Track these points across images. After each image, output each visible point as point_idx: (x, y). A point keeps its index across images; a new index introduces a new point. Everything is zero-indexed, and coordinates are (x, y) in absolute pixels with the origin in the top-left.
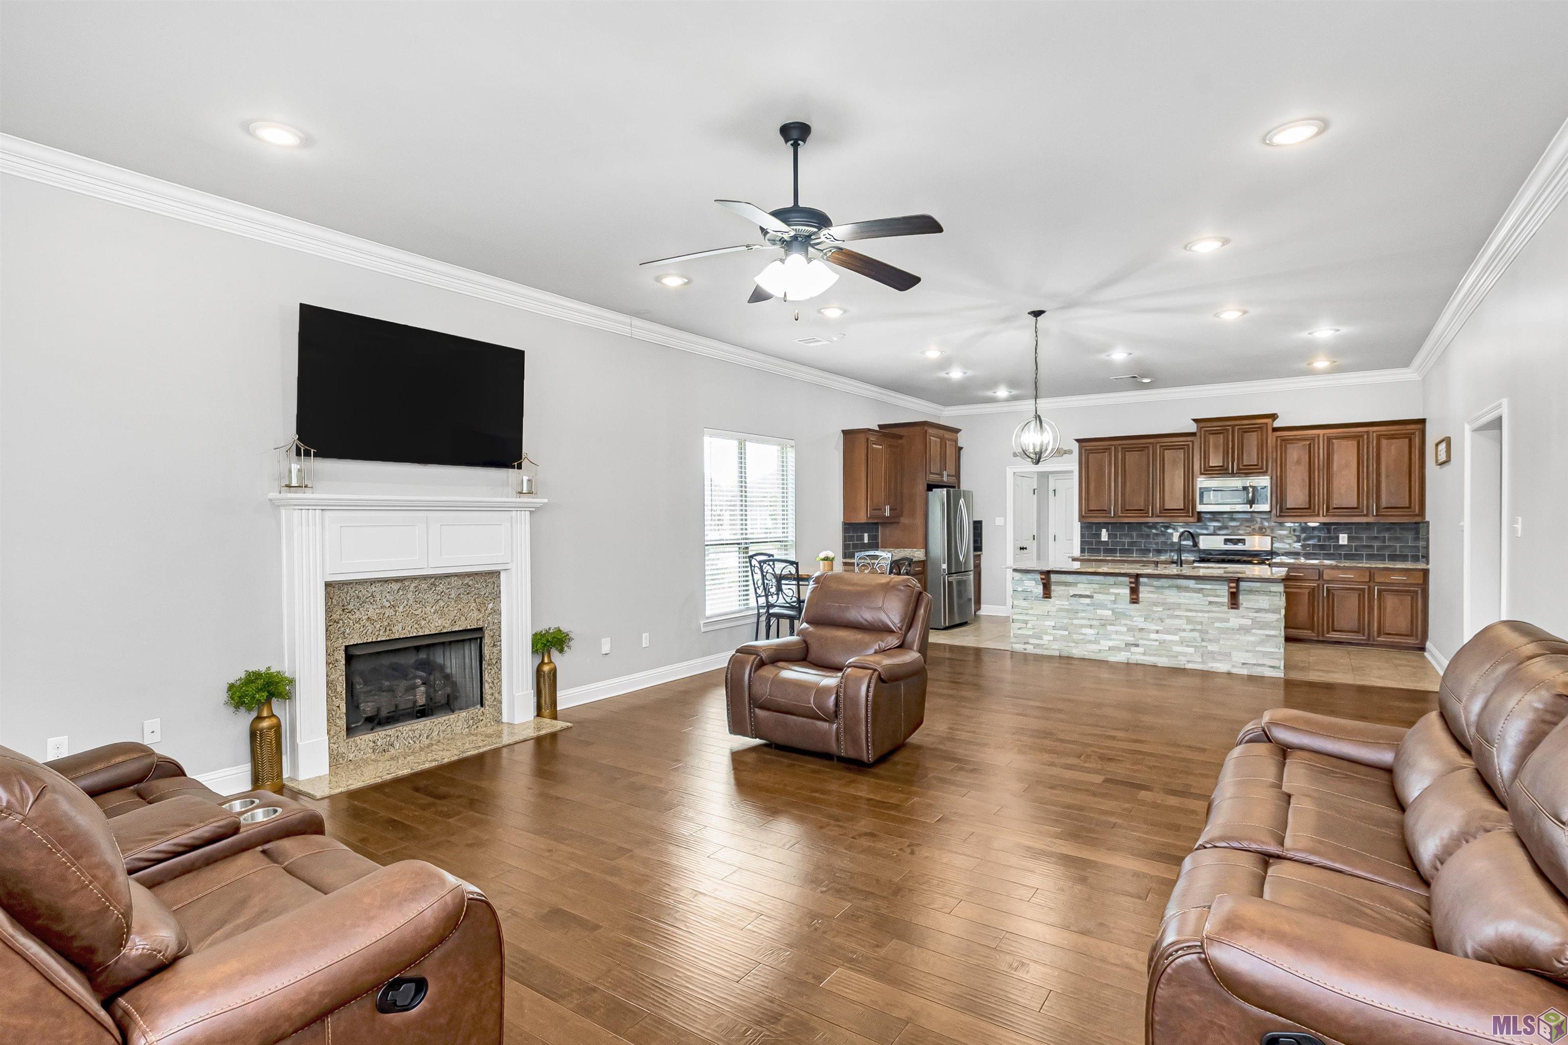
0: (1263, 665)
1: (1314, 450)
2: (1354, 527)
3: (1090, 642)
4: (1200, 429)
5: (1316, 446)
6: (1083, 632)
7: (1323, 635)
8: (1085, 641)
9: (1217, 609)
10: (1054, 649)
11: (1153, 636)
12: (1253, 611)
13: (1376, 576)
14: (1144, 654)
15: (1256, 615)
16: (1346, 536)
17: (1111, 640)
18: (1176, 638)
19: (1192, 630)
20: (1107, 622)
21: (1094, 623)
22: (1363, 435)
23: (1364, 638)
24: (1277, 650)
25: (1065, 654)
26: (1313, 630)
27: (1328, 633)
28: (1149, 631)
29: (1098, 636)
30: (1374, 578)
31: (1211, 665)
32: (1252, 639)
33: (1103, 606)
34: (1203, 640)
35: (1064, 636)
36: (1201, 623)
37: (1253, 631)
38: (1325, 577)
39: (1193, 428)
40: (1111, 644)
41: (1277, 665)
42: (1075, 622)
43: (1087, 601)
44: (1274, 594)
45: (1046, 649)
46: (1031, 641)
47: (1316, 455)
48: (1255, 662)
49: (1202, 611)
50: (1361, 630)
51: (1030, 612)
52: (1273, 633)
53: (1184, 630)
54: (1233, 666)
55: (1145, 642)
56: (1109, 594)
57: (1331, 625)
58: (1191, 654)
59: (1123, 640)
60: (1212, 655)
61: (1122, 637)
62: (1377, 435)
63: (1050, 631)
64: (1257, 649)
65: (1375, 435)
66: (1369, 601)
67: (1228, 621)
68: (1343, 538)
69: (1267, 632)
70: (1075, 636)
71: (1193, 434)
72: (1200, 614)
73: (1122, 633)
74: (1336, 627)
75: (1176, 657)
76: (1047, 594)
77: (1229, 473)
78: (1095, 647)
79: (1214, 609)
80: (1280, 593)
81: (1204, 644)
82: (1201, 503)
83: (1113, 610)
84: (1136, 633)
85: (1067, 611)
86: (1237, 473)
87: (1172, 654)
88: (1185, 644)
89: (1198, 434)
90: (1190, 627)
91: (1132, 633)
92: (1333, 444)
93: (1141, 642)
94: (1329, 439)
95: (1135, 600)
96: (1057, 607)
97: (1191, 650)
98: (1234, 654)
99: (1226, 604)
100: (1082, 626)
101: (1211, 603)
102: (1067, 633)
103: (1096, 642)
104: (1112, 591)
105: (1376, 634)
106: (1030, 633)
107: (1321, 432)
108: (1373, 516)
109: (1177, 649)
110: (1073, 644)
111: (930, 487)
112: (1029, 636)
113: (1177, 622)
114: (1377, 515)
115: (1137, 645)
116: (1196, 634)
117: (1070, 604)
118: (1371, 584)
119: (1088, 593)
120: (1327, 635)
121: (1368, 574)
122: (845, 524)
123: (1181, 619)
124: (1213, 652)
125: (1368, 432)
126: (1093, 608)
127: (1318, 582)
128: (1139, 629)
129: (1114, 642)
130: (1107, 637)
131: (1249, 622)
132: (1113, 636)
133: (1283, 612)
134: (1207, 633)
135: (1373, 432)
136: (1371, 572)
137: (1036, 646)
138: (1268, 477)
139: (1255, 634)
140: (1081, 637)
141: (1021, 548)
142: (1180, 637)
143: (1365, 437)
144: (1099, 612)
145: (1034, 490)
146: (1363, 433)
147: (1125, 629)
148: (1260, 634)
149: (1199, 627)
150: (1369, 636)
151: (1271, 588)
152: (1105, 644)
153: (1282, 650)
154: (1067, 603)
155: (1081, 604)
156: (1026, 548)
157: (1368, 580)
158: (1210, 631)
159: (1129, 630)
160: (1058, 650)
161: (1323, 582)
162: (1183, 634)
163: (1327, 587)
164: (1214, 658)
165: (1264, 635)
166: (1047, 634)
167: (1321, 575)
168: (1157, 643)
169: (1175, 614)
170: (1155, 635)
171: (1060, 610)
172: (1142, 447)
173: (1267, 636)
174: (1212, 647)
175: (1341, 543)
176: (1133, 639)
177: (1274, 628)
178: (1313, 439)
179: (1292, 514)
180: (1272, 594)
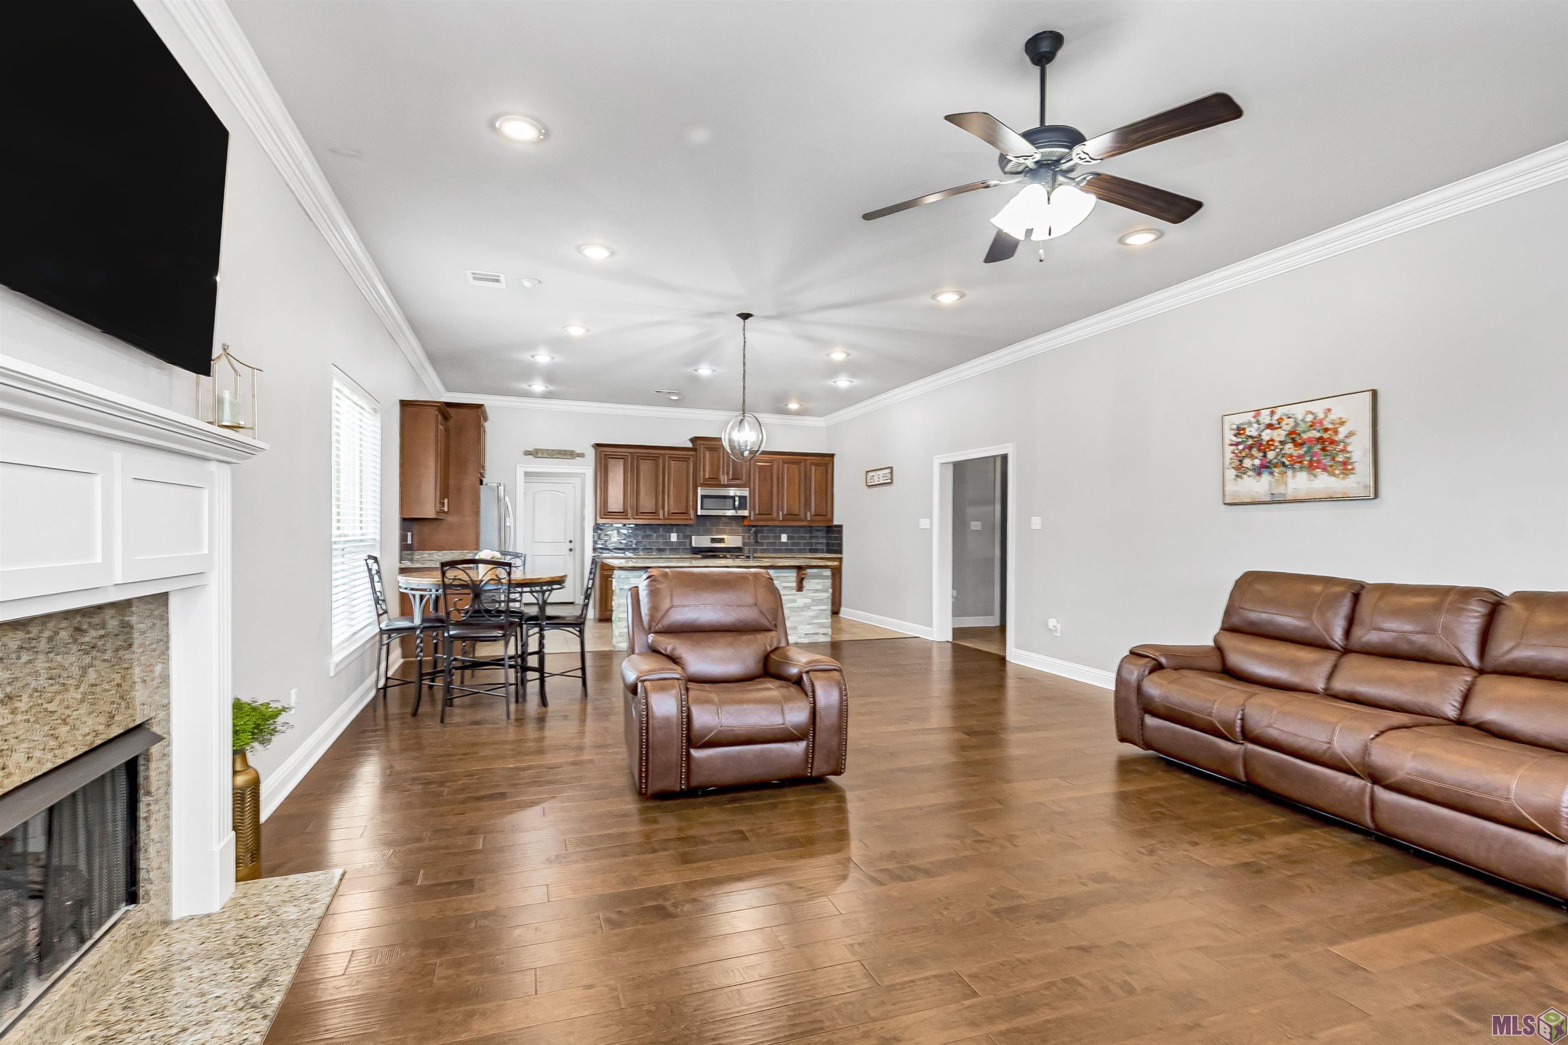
0: (818, 634)
2: (790, 529)
4: (700, 445)
5: (775, 467)
12: (813, 591)
15: (814, 594)
16: (786, 535)
22: (802, 462)
24: (825, 621)
32: (811, 614)
37: (812, 608)
39: (690, 445)
41: (826, 632)
44: (825, 577)
47: (775, 474)
48: (813, 632)
52: (824, 608)
54: (800, 637)
62: (810, 463)
64: (814, 622)
65: (808, 462)
67: (795, 601)
68: (784, 537)
69: (821, 608)
71: (694, 450)
77: (721, 484)
80: (829, 575)
82: (702, 508)
86: (727, 484)
89: (698, 450)
92: (785, 466)
98: (800, 627)
99: (795, 588)
107: (778, 457)
108: (808, 521)
114: (810, 520)
122: (402, 519)
125: (804, 460)
131: (809, 601)
133: (830, 591)
135: (808, 460)
139: (813, 610)
148: (816, 610)
151: (823, 572)
153: (830, 620)
165: (818, 610)
172: (654, 456)
173: (821, 610)
175: (783, 540)
177: (824, 604)
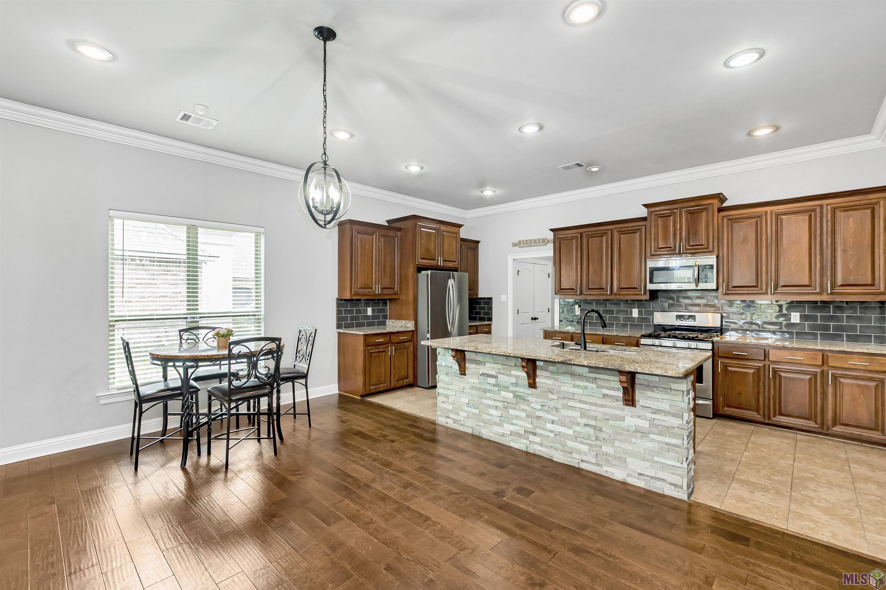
0: (664, 480)
1: (761, 227)
2: (806, 305)
3: (495, 424)
4: (650, 213)
5: (764, 223)
6: (490, 413)
7: (769, 418)
8: (491, 423)
9: (612, 404)
10: (467, 426)
11: (549, 426)
12: (651, 410)
13: (830, 360)
14: (541, 445)
15: (655, 416)
16: (798, 314)
17: (512, 424)
18: (570, 432)
19: (586, 425)
20: (509, 405)
21: (499, 404)
22: (816, 209)
23: (816, 426)
24: (678, 464)
25: (476, 433)
26: (758, 411)
27: (774, 417)
28: (546, 421)
29: (502, 419)
30: (828, 361)
31: (606, 468)
32: (649, 445)
33: (506, 388)
34: (597, 438)
35: (474, 414)
36: (596, 419)
37: (651, 436)
38: (772, 358)
39: (643, 212)
40: (513, 428)
41: (680, 484)
42: (484, 401)
43: (492, 381)
44: (676, 392)
45: (462, 425)
46: (452, 415)
47: (764, 232)
48: (653, 475)
49: (595, 405)
50: (813, 418)
51: (450, 387)
52: (674, 441)
53: (578, 424)
55: (542, 432)
56: (510, 375)
57: (777, 408)
58: (585, 454)
59: (522, 426)
60: (607, 458)
61: (521, 423)
62: (832, 208)
63: (465, 408)
64: (656, 459)
65: (829, 207)
66: (822, 387)
67: (623, 419)
68: (795, 316)
69: (668, 440)
70: (484, 416)
71: (644, 219)
72: (594, 408)
73: (522, 419)
74: (783, 411)
75: (571, 453)
76: (463, 372)
77: (676, 254)
78: (497, 429)
79: (608, 404)
80: (683, 391)
81: (598, 443)
82: (651, 282)
83: (514, 393)
84: (534, 420)
85: (478, 389)
86: (683, 253)
87: (566, 449)
88: (578, 439)
89: (648, 219)
90: (583, 421)
91: (530, 419)
92: (782, 220)
93: (538, 431)
94: (778, 215)
95: (533, 385)
96: (470, 384)
97: (585, 448)
98: (630, 460)
99: (621, 399)
100: (490, 406)
101: (605, 396)
102: (477, 411)
103: (500, 425)
104: (513, 372)
105: (830, 423)
106: (451, 408)
107: (768, 209)
108: (828, 294)
109: (571, 444)
110: (482, 424)
111: (419, 269)
112: (450, 411)
113: (571, 413)
114: (832, 293)
115: (535, 434)
116: (591, 431)
117: (480, 383)
118: (825, 368)
119: (493, 373)
120: (774, 419)
121: (821, 356)
122: (338, 300)
123: (576, 411)
124: (607, 454)
125: (821, 206)
126: (497, 388)
127: (764, 362)
128: (537, 416)
129: (514, 427)
130: (509, 420)
131: (646, 424)
132: (515, 421)
134: (601, 430)
135: (827, 205)
136: (825, 356)
137: (455, 421)
138: (715, 256)
139: (653, 440)
140: (488, 417)
141: (532, 319)
142: (575, 431)
143: (818, 211)
144: (503, 393)
145: (549, 274)
146: (815, 207)
147: (524, 415)
148: (659, 442)
149: (593, 423)
150: (823, 424)
151: (672, 384)
152: (508, 428)
154: (477, 382)
155: (488, 383)
156: (537, 319)
157: (821, 364)
158: (604, 429)
159: (528, 416)
160: (470, 427)
161: (769, 363)
162: (577, 428)
163: (773, 368)
164: (608, 461)
165: (663, 442)
166: (462, 410)
167: (766, 355)
168: (552, 435)
169: (569, 404)
170: (551, 425)
171: (472, 388)
172: (602, 233)
173: (667, 444)
174: (607, 449)
175: (793, 321)
176: (531, 426)
177: (675, 436)
178: (760, 217)
179: (738, 292)
180: (673, 392)
